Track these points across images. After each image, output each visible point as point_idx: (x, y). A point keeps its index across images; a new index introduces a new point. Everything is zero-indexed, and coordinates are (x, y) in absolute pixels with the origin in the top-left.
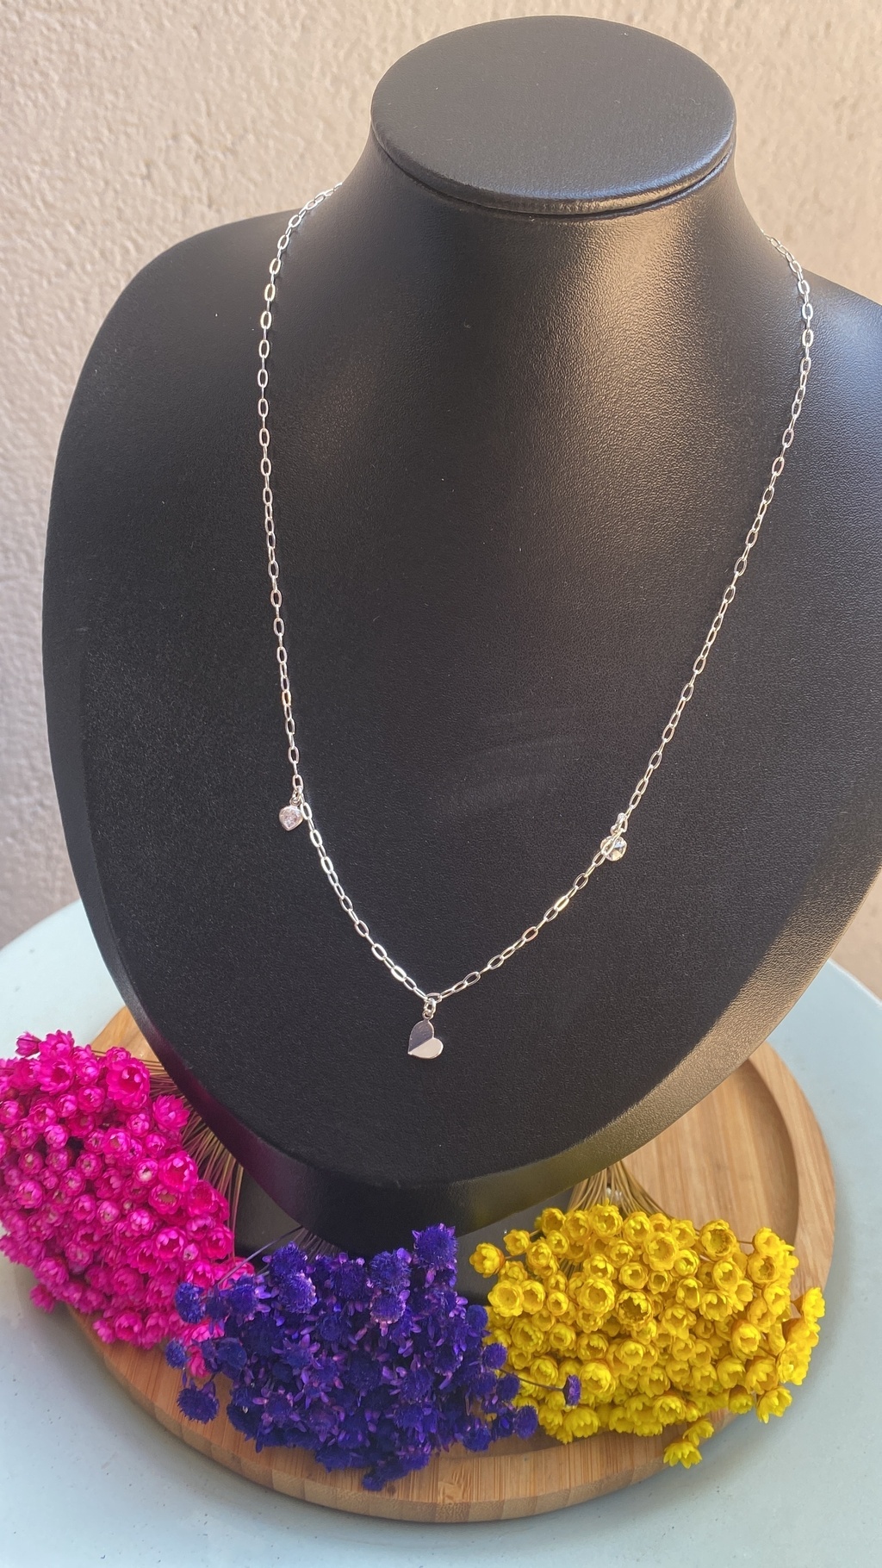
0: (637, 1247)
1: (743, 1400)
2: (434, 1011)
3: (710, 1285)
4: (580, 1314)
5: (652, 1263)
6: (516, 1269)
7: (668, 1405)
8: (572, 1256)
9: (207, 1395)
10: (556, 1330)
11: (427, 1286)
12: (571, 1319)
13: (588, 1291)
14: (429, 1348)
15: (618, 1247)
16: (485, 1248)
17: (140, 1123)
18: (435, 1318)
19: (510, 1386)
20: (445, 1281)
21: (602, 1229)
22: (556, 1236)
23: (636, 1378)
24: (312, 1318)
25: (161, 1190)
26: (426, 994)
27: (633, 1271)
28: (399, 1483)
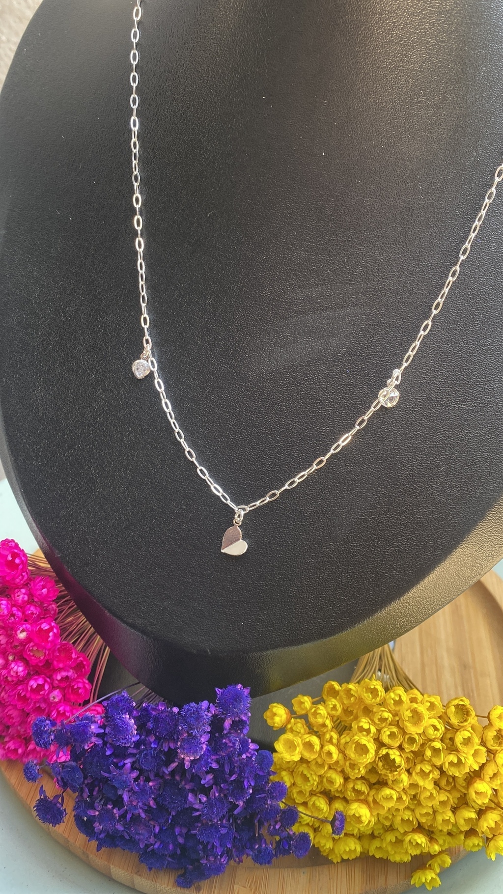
0: (395, 714)
1: (475, 841)
2: (242, 519)
3: (452, 748)
4: (348, 763)
5: (406, 727)
6: (299, 725)
7: (415, 840)
8: (345, 718)
9: (56, 805)
10: (329, 775)
11: (225, 732)
12: (340, 766)
13: (354, 746)
14: (225, 781)
15: (380, 713)
16: (275, 707)
17: (21, 596)
18: (230, 757)
19: (291, 816)
20: (240, 729)
21: (368, 698)
22: (333, 702)
23: (391, 817)
24: (135, 751)
25: (33, 646)
26: (237, 506)
27: (391, 732)
28: (205, 883)
